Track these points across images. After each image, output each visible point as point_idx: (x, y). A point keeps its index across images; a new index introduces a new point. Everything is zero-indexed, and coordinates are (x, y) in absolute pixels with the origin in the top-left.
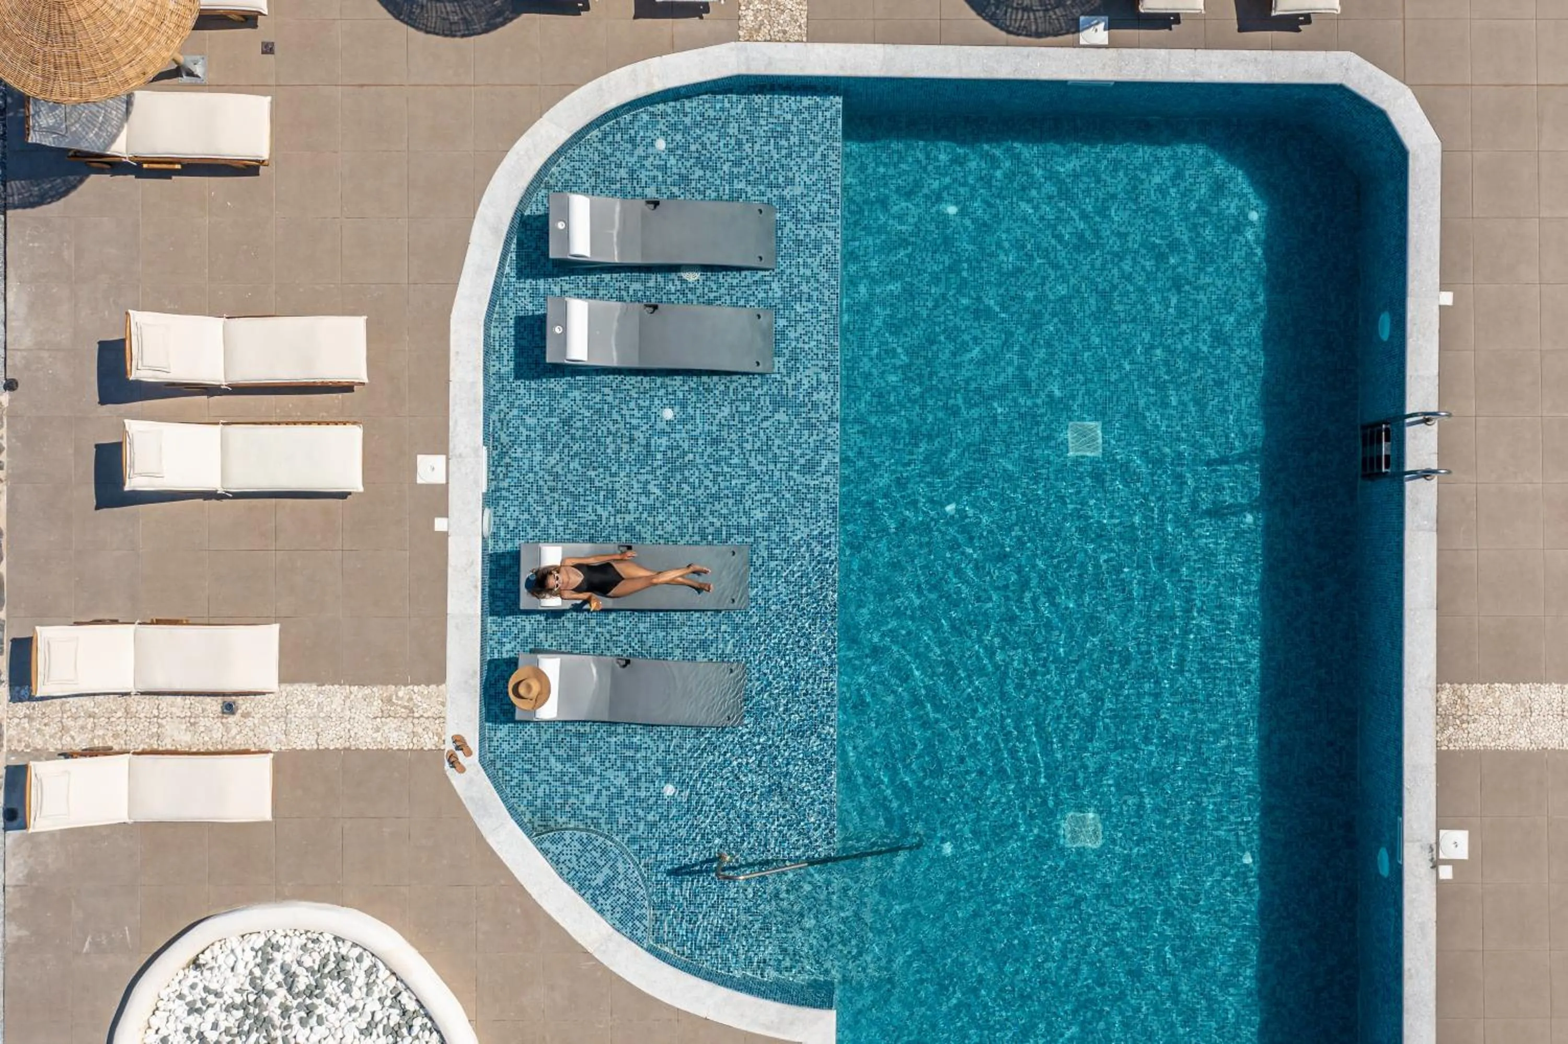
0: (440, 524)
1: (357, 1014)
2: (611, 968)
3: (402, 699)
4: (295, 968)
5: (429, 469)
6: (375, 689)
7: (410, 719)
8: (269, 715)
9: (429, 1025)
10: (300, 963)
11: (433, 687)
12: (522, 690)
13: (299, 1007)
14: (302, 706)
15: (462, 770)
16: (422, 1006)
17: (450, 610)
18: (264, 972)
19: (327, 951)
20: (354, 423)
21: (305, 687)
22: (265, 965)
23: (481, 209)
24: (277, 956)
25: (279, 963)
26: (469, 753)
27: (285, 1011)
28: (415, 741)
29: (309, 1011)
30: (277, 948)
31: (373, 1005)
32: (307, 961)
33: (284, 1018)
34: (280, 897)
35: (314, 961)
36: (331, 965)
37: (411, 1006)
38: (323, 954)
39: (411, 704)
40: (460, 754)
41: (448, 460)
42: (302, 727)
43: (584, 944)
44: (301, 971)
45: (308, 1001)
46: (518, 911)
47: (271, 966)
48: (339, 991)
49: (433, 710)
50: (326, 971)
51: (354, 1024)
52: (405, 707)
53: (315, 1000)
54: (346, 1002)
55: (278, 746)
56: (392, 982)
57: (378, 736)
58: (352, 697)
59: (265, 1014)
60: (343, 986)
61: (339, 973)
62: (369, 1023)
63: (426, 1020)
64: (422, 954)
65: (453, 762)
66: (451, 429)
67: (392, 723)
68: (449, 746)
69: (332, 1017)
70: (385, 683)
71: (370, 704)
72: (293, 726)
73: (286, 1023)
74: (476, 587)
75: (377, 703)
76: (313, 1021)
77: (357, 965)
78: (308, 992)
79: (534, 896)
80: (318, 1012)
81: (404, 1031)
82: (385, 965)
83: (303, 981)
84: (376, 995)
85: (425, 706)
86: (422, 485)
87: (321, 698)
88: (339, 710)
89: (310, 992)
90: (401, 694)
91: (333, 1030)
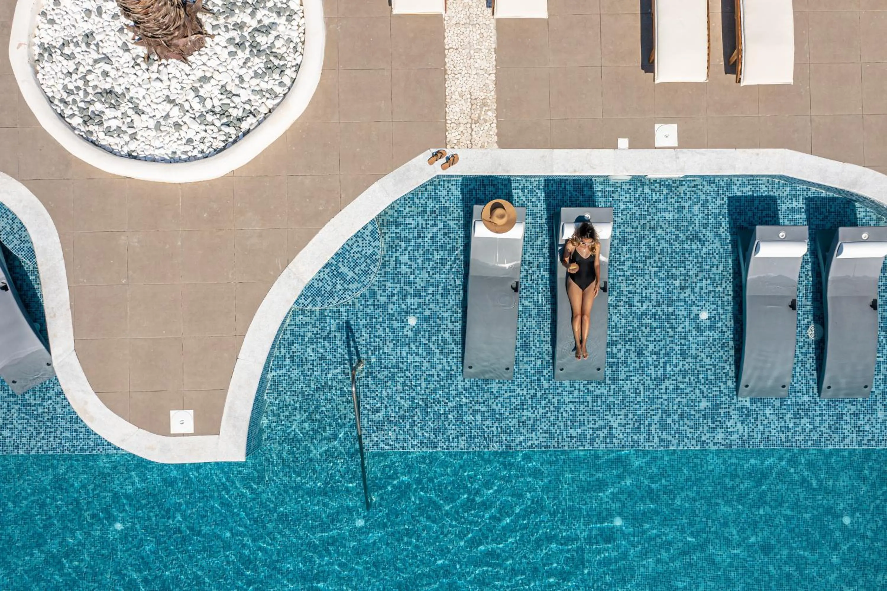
0: (623, 143)
1: (238, 83)
2: (276, 282)
3: (486, 114)
4: (274, 33)
5: (667, 134)
6: (493, 93)
7: (470, 121)
8: (471, 10)
9: (230, 140)
10: (277, 37)
11: (496, 138)
12: (499, 211)
13: (242, 37)
14: (478, 37)
15: (431, 162)
16: (245, 134)
17: (556, 151)
18: (270, 9)
19: (288, 59)
20: (708, 76)
21: (494, 39)
22: (275, 10)
23: (871, 172)
24: (282, 20)
25: (277, 21)
26: (444, 167)
27: (240, 26)
28: (453, 125)
29: (240, 45)
30: (289, 18)
31: (245, 95)
32: (278, 44)
33: (234, 25)
34: (328, 21)
35: (279, 48)
36: (276, 62)
37: (245, 126)
38: (285, 55)
39: (481, 122)
40: (443, 160)
41: (674, 148)
42: (462, 37)
43: (295, 260)
44: (271, 38)
45: (247, 44)
46: (321, 208)
47: (275, 15)
48: (256, 68)
49: (478, 139)
50: (272, 58)
51: (229, 80)
52: (479, 117)
53: (248, 50)
54: (248, 74)
55: (447, 18)
56: (264, 110)
57: (456, 96)
58: (487, 75)
59: (237, 11)
60: (260, 72)
61: (270, 68)
62: (231, 92)
63: (234, 137)
64: (285, 133)
65: (437, 155)
66: (697, 150)
67: (466, 107)
68: (449, 152)
69: (235, 63)
70: (498, 101)
71: (481, 89)
72: (463, 30)
73: (230, 27)
74: (575, 171)
75: (482, 95)
76: (232, 48)
77: (277, 82)
78: (254, 44)
79: (332, 220)
80: (239, 52)
81: (225, 120)
82: (278, 105)
83: (261, 39)
84: (252, 97)
85: (481, 132)
86: (653, 128)
87: (485, 51)
88: (476, 65)
89: (254, 45)
90: (490, 113)
91: (225, 64)
